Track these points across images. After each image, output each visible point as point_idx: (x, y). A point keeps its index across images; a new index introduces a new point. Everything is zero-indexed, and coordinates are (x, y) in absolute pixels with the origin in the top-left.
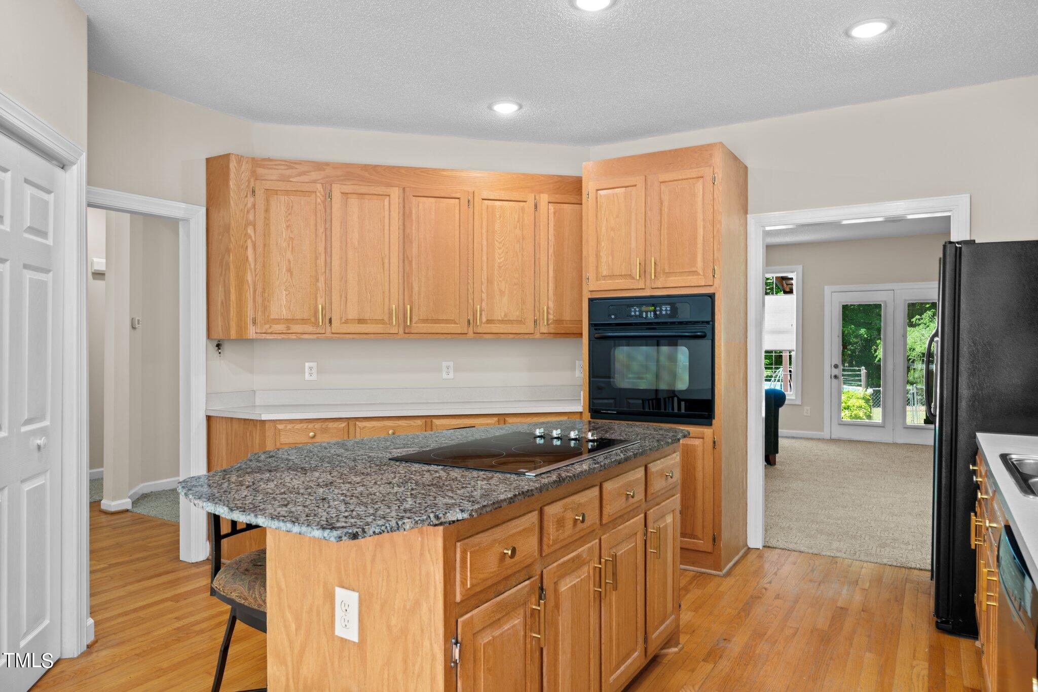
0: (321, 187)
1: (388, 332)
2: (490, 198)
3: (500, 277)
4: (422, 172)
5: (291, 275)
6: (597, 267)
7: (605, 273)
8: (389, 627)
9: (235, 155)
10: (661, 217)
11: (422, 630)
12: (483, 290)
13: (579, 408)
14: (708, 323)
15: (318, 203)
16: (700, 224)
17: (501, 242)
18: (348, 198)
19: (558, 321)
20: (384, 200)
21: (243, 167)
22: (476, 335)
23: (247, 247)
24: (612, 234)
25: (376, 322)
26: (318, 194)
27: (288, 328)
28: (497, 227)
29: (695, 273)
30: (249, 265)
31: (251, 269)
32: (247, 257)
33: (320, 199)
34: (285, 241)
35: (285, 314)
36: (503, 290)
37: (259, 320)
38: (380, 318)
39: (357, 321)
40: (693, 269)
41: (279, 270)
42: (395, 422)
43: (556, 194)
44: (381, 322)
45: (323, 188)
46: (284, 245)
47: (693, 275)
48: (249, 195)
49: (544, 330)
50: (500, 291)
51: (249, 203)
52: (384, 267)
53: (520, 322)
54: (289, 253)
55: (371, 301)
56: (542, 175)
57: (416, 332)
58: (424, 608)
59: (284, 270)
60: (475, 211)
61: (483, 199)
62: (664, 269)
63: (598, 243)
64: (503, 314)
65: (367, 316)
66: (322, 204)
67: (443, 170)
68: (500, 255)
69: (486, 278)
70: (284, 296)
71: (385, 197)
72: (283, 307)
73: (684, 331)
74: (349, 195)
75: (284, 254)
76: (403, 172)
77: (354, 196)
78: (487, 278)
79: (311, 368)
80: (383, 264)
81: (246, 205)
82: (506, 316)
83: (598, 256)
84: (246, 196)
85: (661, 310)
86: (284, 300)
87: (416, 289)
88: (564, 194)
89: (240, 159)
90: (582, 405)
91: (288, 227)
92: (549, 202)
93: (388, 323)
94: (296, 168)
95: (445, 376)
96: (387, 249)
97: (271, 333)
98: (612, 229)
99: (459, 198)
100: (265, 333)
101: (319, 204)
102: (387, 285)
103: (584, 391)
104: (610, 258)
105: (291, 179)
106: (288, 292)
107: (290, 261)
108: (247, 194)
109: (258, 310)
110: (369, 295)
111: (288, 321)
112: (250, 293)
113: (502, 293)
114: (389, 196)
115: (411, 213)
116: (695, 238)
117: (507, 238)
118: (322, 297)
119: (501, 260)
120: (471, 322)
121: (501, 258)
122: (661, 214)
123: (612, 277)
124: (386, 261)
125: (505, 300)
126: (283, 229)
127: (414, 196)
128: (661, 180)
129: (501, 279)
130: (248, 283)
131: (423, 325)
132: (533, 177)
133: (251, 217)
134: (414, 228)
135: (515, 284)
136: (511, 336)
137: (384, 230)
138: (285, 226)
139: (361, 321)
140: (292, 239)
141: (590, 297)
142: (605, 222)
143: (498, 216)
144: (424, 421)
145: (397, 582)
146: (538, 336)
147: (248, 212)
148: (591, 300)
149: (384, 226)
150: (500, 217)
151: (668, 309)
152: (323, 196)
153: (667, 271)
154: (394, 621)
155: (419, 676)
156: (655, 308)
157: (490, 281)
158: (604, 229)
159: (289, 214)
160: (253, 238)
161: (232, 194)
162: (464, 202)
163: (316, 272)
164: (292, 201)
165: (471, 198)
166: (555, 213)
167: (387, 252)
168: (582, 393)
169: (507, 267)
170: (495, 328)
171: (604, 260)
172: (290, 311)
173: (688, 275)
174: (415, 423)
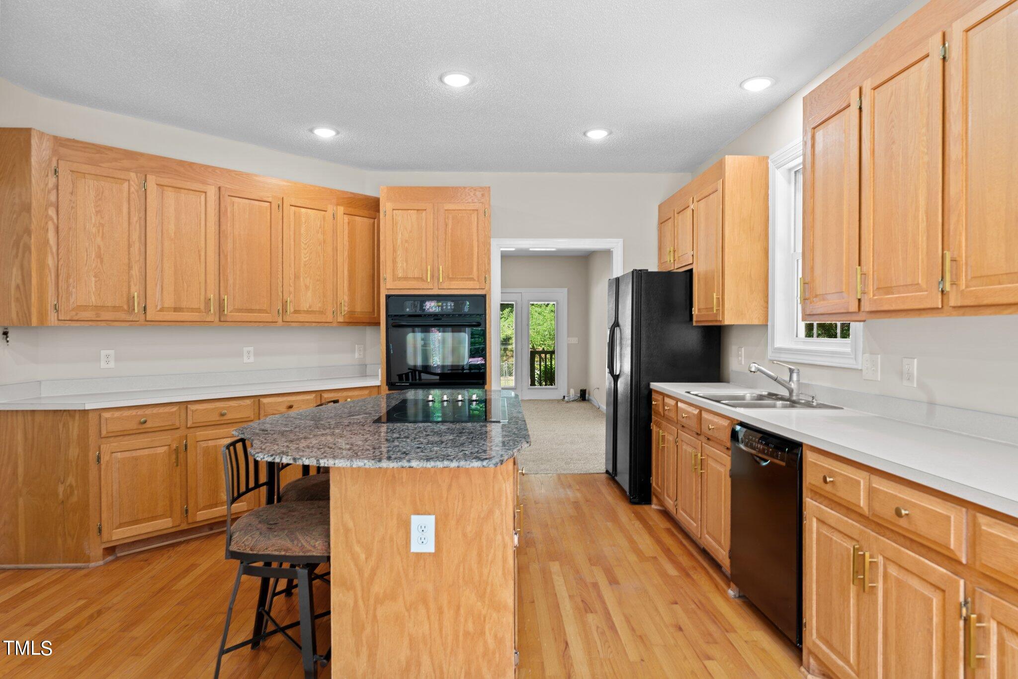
0: (135, 177)
1: (204, 320)
2: (296, 205)
3: (306, 274)
4: (236, 174)
5: (102, 262)
6: (393, 270)
7: (400, 275)
8: (464, 535)
9: (37, 130)
10: (446, 236)
11: (495, 530)
12: (291, 284)
13: (378, 383)
14: (480, 315)
15: (131, 191)
16: (475, 244)
17: (306, 244)
18: (164, 190)
19: (351, 313)
20: (201, 197)
21: (44, 144)
22: (285, 323)
23: (47, 229)
24: (406, 245)
25: (192, 310)
26: (132, 183)
27: (98, 315)
28: (303, 230)
29: (472, 279)
30: (50, 249)
31: (52, 254)
32: (48, 240)
33: (134, 188)
34: (94, 226)
35: (93, 300)
36: (308, 285)
37: (62, 308)
38: (197, 306)
39: (173, 309)
40: (471, 276)
41: (87, 255)
42: (225, 403)
43: (349, 207)
44: (198, 310)
45: (137, 177)
46: (94, 230)
47: (470, 281)
48: (50, 174)
49: (341, 319)
50: (306, 286)
51: (49, 182)
52: (200, 259)
53: (322, 312)
54: (99, 239)
55: (187, 291)
56: (338, 191)
57: (231, 320)
58: (497, 513)
59: (93, 256)
60: (284, 215)
61: (291, 205)
62: (448, 275)
63: (394, 251)
64: (308, 306)
65: (184, 305)
66: (136, 194)
67: (256, 175)
68: (305, 255)
69: (293, 274)
70: (93, 282)
71: (202, 193)
72: (92, 294)
73: (464, 321)
74: (165, 188)
75: (93, 240)
76: (218, 172)
77: (170, 189)
78: (295, 274)
79: (107, 356)
80: (200, 256)
81: (47, 185)
82: (310, 307)
83: (394, 262)
84: (47, 176)
85: (447, 306)
86: (93, 286)
87: (231, 281)
88: (355, 208)
89: (42, 135)
90: (380, 380)
91: (97, 212)
92: (344, 214)
93: (204, 311)
94: (107, 154)
95: (246, 360)
96: (203, 243)
97: (77, 321)
98: (406, 241)
99: (270, 202)
100: (69, 320)
101: (133, 193)
102: (203, 275)
103: (382, 368)
104: (405, 264)
105: (100, 164)
106: (97, 279)
107: (100, 248)
108: (48, 173)
109: (62, 297)
110: (186, 285)
111: (96, 307)
112: (51, 278)
113: (307, 287)
114: (206, 193)
115: (226, 210)
116: (472, 254)
117: (311, 241)
118: (135, 285)
119: (306, 259)
120: (281, 311)
121: (306, 258)
122: (446, 234)
123: (406, 278)
124: (203, 254)
125: (309, 294)
126: (92, 214)
127: (229, 196)
128: (446, 208)
129: (306, 276)
130: (49, 266)
131: (238, 314)
132: (332, 191)
133: (53, 198)
134: (229, 225)
135: (318, 280)
136: (314, 324)
137: (200, 224)
138: (94, 212)
139: (176, 309)
140: (102, 225)
141: (387, 293)
142: (400, 235)
143: (304, 221)
144: (253, 400)
145: (472, 500)
146: (335, 324)
147: (49, 192)
148: (388, 297)
149: (200, 220)
150: (305, 222)
151: (452, 305)
152: (137, 185)
153: (451, 276)
154: (469, 529)
155: (492, 562)
156: (442, 304)
157: (297, 277)
158: (399, 241)
159: (100, 200)
160: (55, 221)
161: (33, 172)
162: (275, 206)
163: (129, 259)
164: (102, 187)
165: (280, 203)
166: (349, 223)
167: (203, 245)
168: (380, 370)
169: (311, 265)
170: (301, 317)
171: (399, 265)
172: (100, 298)
173: (467, 281)
174: (244, 402)
